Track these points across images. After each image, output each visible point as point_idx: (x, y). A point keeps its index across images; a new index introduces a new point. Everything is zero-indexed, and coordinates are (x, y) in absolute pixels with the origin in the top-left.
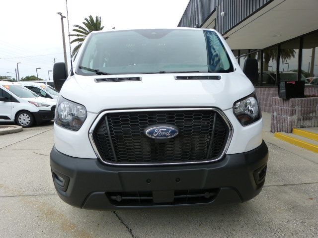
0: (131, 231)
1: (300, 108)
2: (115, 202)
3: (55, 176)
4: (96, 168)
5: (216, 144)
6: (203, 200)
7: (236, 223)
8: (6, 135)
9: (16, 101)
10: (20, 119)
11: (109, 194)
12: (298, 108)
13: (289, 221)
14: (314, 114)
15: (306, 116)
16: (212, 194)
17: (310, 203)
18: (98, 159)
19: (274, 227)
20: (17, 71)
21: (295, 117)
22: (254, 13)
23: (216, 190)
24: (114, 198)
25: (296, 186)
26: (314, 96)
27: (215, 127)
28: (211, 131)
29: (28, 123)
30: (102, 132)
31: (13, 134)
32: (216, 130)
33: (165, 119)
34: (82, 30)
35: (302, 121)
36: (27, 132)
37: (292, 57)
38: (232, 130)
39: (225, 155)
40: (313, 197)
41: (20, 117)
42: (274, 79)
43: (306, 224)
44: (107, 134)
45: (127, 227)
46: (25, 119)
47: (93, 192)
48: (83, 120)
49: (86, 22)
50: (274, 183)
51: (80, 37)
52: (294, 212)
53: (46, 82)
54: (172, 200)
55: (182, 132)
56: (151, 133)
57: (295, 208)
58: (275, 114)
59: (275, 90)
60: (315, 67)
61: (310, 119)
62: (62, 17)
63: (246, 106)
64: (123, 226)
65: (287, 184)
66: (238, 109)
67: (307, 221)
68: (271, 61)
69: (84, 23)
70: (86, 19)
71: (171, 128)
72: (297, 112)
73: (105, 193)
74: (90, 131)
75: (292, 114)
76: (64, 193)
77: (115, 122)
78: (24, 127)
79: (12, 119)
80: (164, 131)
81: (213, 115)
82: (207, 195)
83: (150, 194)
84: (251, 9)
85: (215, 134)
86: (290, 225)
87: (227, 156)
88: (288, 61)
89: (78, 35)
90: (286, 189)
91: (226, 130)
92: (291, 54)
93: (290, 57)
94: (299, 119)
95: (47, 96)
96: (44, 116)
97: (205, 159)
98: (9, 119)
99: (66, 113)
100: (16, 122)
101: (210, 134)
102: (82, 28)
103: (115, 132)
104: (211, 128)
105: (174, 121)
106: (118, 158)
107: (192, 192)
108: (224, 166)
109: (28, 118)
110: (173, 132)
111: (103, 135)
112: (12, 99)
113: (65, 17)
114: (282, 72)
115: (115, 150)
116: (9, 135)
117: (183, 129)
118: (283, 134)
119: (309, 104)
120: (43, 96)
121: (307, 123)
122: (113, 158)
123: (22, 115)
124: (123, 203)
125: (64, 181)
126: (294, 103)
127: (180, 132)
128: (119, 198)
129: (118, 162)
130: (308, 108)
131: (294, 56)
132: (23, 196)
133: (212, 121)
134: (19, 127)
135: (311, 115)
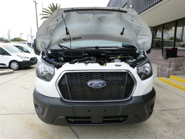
0: (78, 137)
1: (174, 64)
2: (70, 122)
3: (36, 106)
4: (60, 103)
5: (127, 91)
6: (119, 121)
7: (136, 133)
8: (4, 75)
9: (9, 55)
10: (12, 65)
11: (67, 118)
12: (173, 64)
13: (166, 132)
14: (182, 67)
15: (177, 68)
16: (124, 118)
17: (177, 121)
18: (61, 98)
19: (157, 135)
20: (9, 35)
21: (171, 69)
22: (149, 8)
23: (126, 116)
24: (69, 120)
25: (170, 111)
26: (182, 57)
27: (127, 81)
28: (124, 83)
29: (16, 68)
30: (63, 83)
31: (8, 75)
32: (127, 83)
33: (99, 76)
34: (47, 11)
35: (175, 71)
36: (16, 74)
37: (170, 30)
38: (136, 82)
39: (132, 97)
40: (179, 118)
41: (12, 64)
42: (160, 44)
43: (175, 134)
44: (66, 84)
45: (76, 134)
46: (15, 66)
47: (58, 116)
48: (53, 75)
49: (50, 7)
50: (158, 109)
51: (46, 16)
52: (169, 126)
53: (27, 42)
54: (102, 121)
55: (108, 84)
56: (91, 84)
57: (169, 124)
58: (160, 66)
59: (160, 51)
60: (184, 36)
61: (180, 70)
62: (36, 4)
63: (144, 68)
64: (74, 133)
65: (165, 109)
66: (140, 70)
67: (176, 132)
68: (158, 32)
69: (49, 7)
70: (50, 5)
71: (102, 82)
72: (172, 66)
73: (65, 117)
74: (57, 82)
75: (169, 67)
76: (41, 116)
77: (71, 78)
78: (14, 70)
79: (7, 65)
80: (98, 84)
81: (126, 74)
82: (121, 119)
83: (90, 118)
84: (148, 5)
85: (127, 85)
86: (166, 134)
87: (133, 98)
88: (168, 32)
89: (45, 15)
90: (165, 112)
91: (133, 83)
92: (170, 29)
93: (169, 30)
94: (173, 70)
95: (28, 52)
96: (26, 64)
97: (121, 99)
98: (6, 65)
99: (42, 70)
100: (9, 67)
101: (124, 85)
102: (47, 10)
103: (71, 83)
104: (125, 82)
105: (104, 77)
106: (72, 98)
107: (113, 117)
108: (131, 103)
109: (17, 65)
110: (103, 84)
111: (64, 85)
112: (7, 54)
113: (37, 4)
114: (164, 40)
115: (70, 91)
116: (6, 75)
117: (108, 82)
118: (164, 78)
119: (179, 61)
120: (25, 52)
121: (178, 72)
122: (69, 98)
123: (13, 63)
124: (75, 122)
125: (41, 109)
126: (171, 61)
127: (107, 84)
128: (72, 120)
129: (72, 100)
130: (179, 64)
131: (172, 29)
132: (16, 114)
133: (125, 78)
134: (11, 70)
135: (180, 67)
